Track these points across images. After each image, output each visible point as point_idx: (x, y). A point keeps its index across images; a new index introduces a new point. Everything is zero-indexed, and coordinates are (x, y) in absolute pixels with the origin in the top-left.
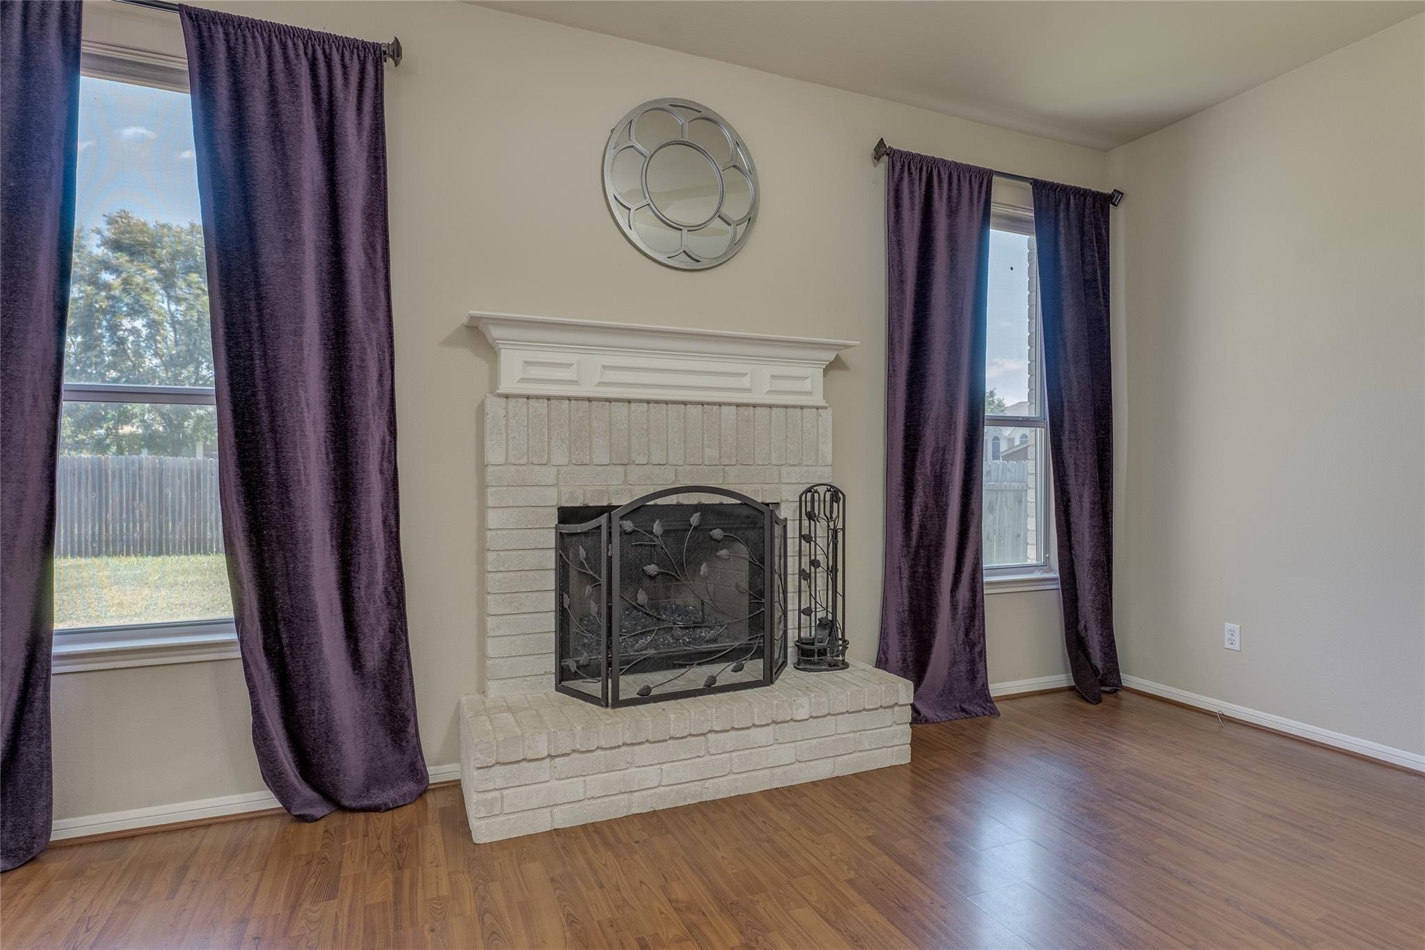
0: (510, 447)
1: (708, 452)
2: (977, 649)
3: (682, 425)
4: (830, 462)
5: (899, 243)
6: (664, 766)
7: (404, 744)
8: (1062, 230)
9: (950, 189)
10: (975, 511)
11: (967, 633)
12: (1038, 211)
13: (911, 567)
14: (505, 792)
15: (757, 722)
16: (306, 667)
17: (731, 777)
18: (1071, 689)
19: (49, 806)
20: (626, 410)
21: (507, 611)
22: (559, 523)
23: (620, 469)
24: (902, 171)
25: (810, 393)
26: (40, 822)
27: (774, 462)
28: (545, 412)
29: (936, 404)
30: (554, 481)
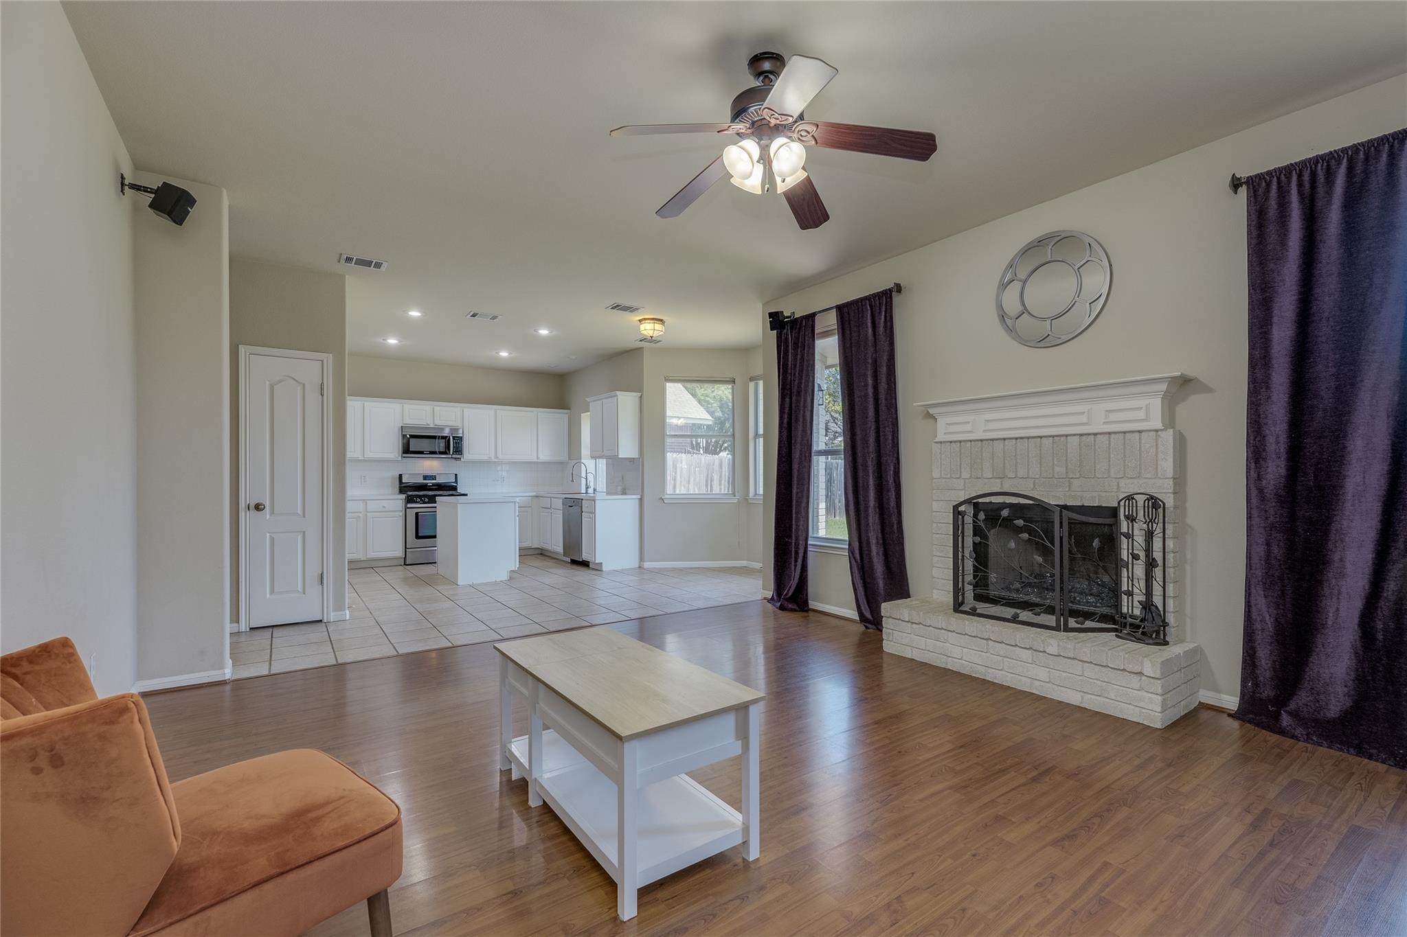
0: (943, 468)
1: (1057, 469)
3: (1038, 452)
6: (964, 649)
14: (893, 631)
20: (1002, 444)
21: (940, 555)
24: (1267, 190)
25: (1149, 420)
27: (1112, 475)
28: (958, 450)
30: (963, 488)
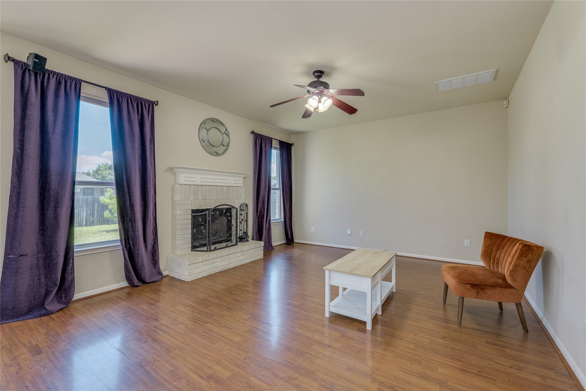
0: (181, 196)
2: (270, 236)
4: (244, 198)
5: (256, 152)
6: (221, 262)
7: (156, 267)
8: (284, 150)
9: (265, 142)
10: (270, 208)
11: (268, 233)
12: (280, 146)
13: (258, 220)
14: (193, 270)
15: (238, 252)
16: (138, 250)
17: (233, 263)
18: (285, 244)
19: (74, 290)
20: (205, 187)
22: (192, 213)
23: (204, 200)
24: (257, 137)
25: (240, 184)
26: (72, 294)
28: (189, 188)
29: (263, 186)
30: (191, 204)
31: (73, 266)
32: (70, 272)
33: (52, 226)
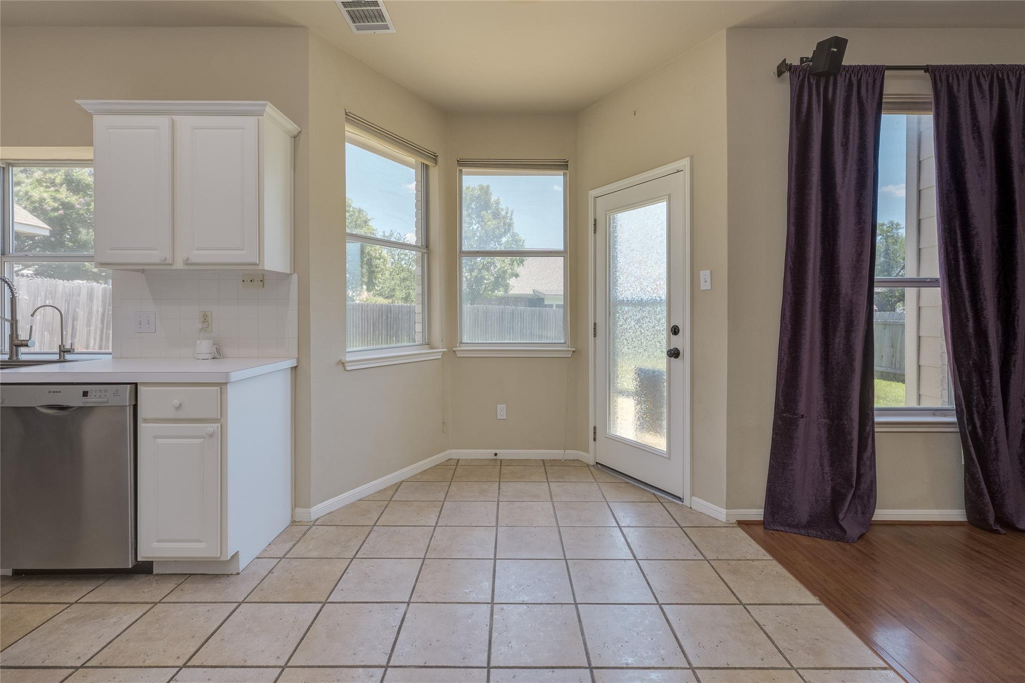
31: (873, 452)
32: (868, 463)
33: (842, 368)
